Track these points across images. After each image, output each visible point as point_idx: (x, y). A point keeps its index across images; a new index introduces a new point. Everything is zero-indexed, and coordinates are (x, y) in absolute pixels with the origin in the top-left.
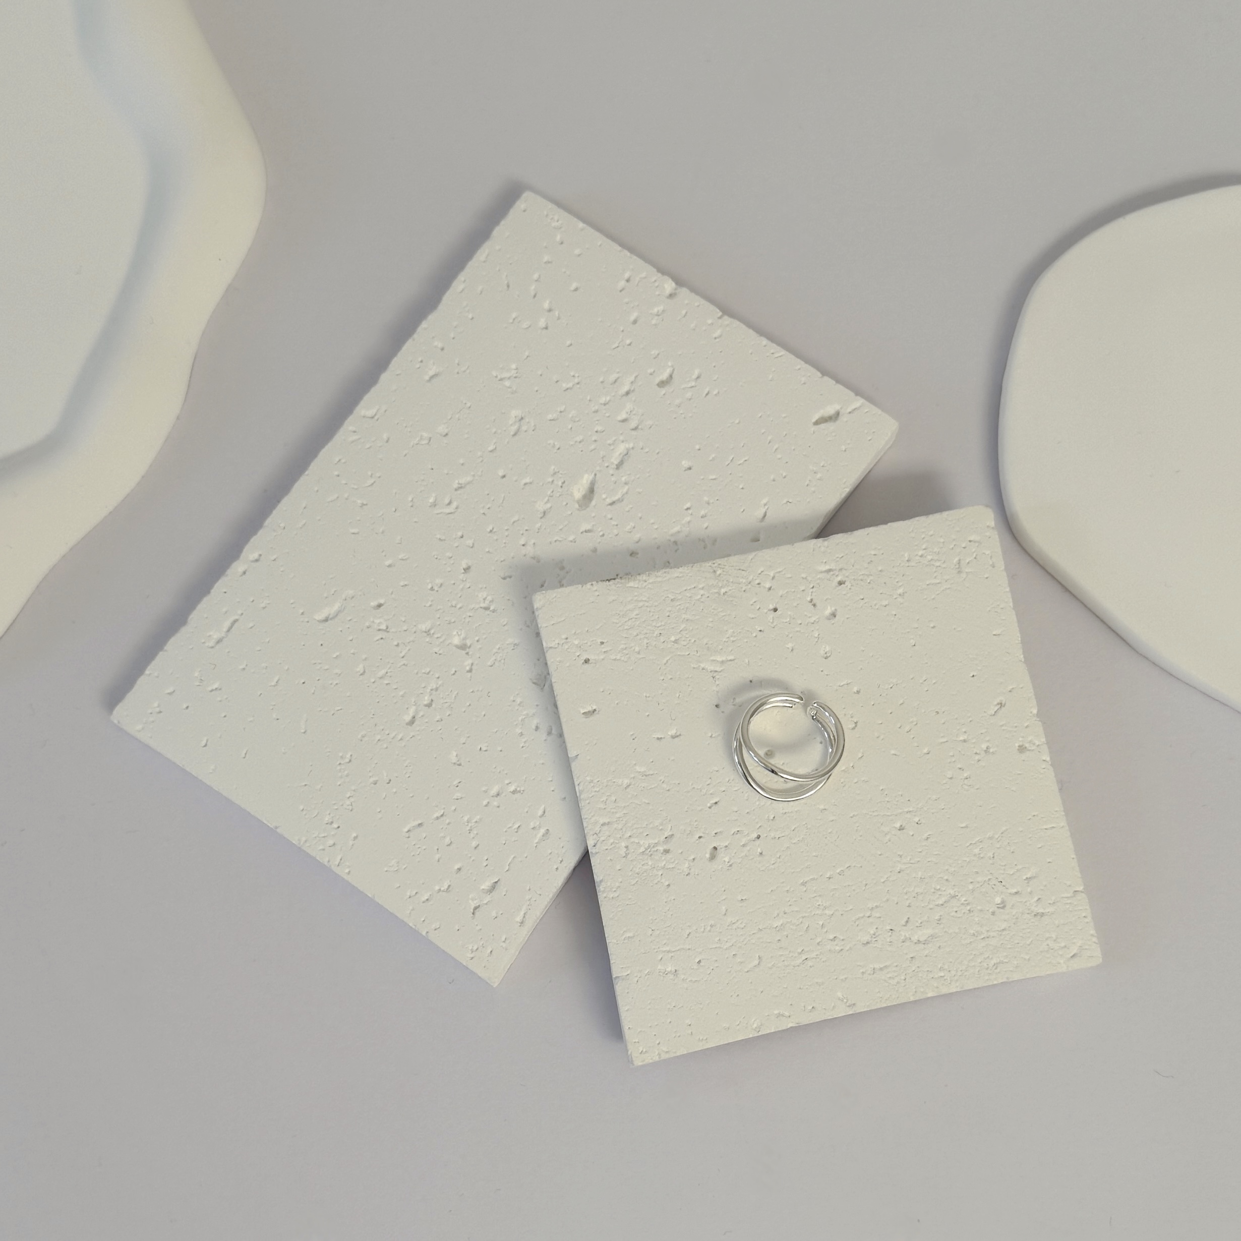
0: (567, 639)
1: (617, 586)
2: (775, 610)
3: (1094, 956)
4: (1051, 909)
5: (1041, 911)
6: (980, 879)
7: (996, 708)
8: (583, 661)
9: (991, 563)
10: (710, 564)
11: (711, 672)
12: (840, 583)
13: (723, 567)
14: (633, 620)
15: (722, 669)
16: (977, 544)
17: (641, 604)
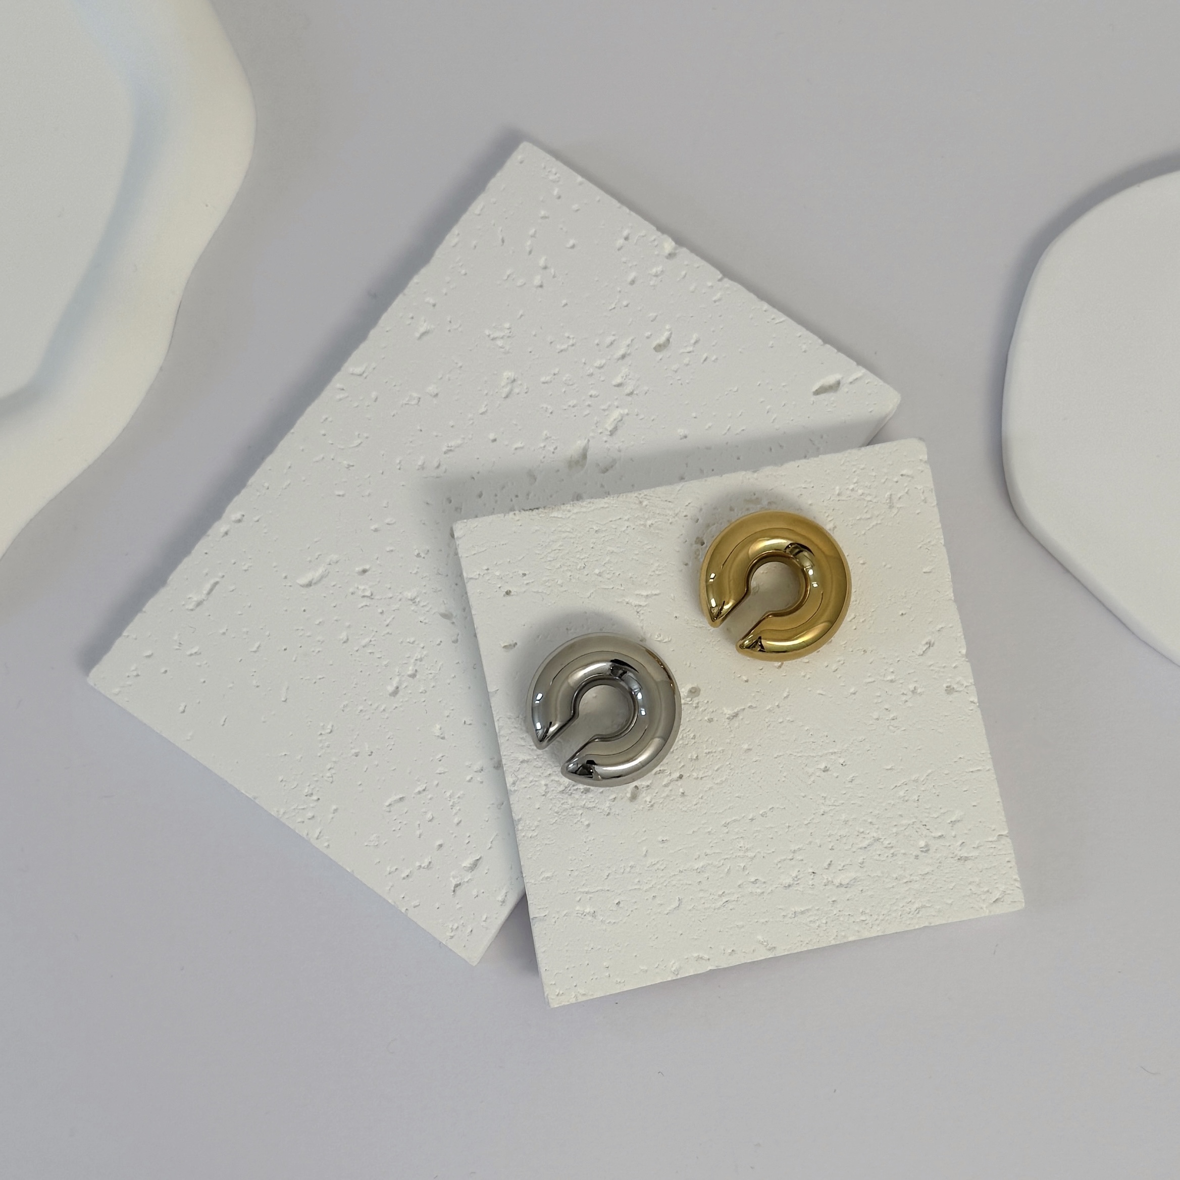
0: (488, 569)
1: (540, 516)
3: (1016, 900)
4: (975, 853)
5: (965, 855)
6: (905, 822)
7: (925, 648)
8: (504, 593)
9: (923, 498)
10: (636, 494)
11: (635, 606)
13: (649, 498)
14: (557, 551)
15: (646, 603)
16: (909, 479)
17: (564, 535)
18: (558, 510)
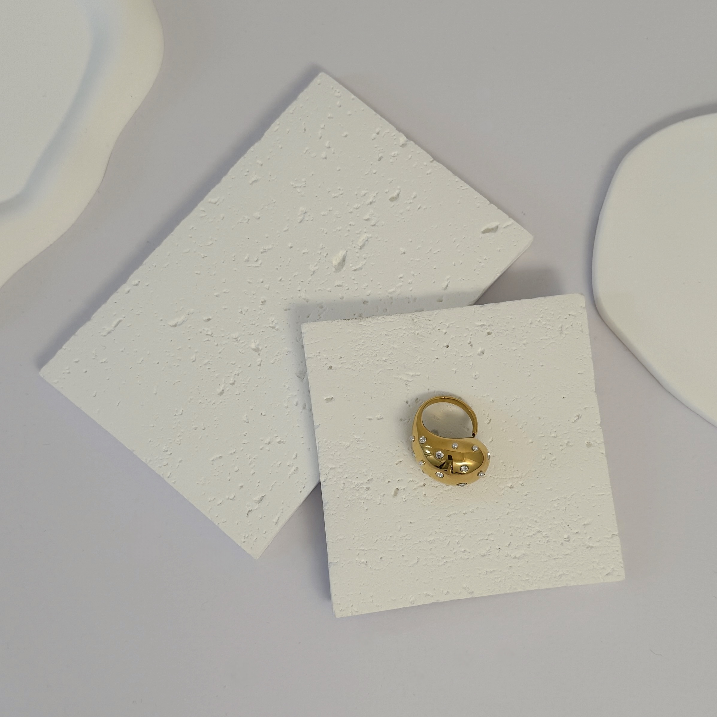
0: (320, 353)
1: (353, 323)
2: (448, 347)
3: (620, 575)
4: (597, 544)
5: (591, 545)
6: (556, 522)
7: (576, 418)
8: (328, 367)
9: (581, 329)
10: (411, 315)
11: (405, 381)
12: (489, 334)
13: (418, 317)
14: (361, 345)
15: (411, 380)
16: (573, 317)
17: (366, 336)
18: (364, 321)
